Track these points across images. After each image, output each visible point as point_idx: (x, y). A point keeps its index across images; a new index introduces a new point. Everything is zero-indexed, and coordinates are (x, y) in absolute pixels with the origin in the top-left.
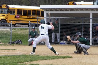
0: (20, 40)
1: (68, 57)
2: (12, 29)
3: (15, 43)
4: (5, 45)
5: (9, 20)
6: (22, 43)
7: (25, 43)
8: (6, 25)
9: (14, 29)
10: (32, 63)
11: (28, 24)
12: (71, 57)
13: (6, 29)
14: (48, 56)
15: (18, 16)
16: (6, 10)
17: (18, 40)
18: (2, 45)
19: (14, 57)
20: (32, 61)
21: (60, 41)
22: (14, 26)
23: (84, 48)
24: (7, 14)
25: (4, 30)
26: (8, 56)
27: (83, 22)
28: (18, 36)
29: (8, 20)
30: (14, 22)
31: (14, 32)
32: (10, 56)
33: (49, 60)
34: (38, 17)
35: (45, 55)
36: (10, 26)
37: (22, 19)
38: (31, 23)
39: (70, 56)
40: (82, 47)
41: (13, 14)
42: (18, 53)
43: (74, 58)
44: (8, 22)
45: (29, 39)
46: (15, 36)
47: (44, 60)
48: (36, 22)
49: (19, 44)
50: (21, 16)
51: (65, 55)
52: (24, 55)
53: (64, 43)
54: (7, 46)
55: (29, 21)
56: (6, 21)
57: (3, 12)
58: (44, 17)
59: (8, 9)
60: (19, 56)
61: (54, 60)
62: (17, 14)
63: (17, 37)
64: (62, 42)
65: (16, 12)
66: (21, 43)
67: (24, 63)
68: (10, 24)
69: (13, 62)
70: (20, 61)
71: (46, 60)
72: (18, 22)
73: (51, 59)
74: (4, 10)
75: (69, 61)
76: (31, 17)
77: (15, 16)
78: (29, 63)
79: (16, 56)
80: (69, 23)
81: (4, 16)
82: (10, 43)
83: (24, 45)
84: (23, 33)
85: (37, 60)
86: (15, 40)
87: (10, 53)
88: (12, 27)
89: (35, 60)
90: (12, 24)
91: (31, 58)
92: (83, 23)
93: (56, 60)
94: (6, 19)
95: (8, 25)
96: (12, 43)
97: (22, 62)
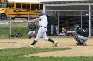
0: (20, 34)
1: (68, 49)
2: (12, 23)
3: (15, 36)
4: (5, 38)
5: (9, 14)
6: (22, 36)
7: (25, 36)
8: (6, 19)
9: (13, 22)
10: (32, 55)
11: (27, 18)
12: (71, 49)
13: (6, 23)
14: (47, 48)
15: (17, 10)
16: (5, 5)
17: (18, 33)
18: (2, 38)
19: (14, 50)
20: (32, 53)
21: (59, 34)
22: (14, 20)
23: (81, 39)
24: (7, 8)
25: (4, 23)
26: (9, 50)
27: (82, 14)
28: (17, 29)
29: (7, 14)
30: (13, 16)
31: (14, 25)
32: (11, 49)
33: (49, 52)
34: (37, 10)
35: (45, 47)
36: (10, 20)
37: (21, 13)
38: (31, 16)
39: (70, 47)
40: (79, 38)
41: (12, 8)
42: (19, 46)
43: (74, 49)
44: (8, 16)
45: (29, 32)
46: (14, 29)
47: (44, 53)
48: (36, 15)
49: (19, 37)
50: (20, 10)
51: (64, 47)
52: (24, 48)
53: (63, 36)
54: (7, 40)
55: (28, 15)
56: (6, 16)
57: (3, 6)
58: (43, 10)
59: (8, 3)
60: (20, 49)
61: (54, 52)
62: (17, 8)
63: (17, 31)
64: (61, 34)
65: (15, 6)
66: (20, 36)
67: (25, 56)
68: (10, 18)
69: (13, 55)
70: (20, 53)
71: (46, 52)
72: (17, 16)
73: (51, 51)
74: (4, 5)
75: (68, 53)
76: (31, 11)
77: (15, 10)
78: (29, 56)
79: (16, 48)
80: (68, 16)
81: (3, 10)
82: (10, 36)
83: (24, 38)
84: (22, 27)
85: (37, 53)
86: (14, 33)
87: (10, 46)
88: (12, 21)
89: (35, 53)
90: (12, 18)
91: (31, 50)
92: (81, 16)
93: (56, 52)
94: (6, 13)
95: (8, 19)
96: (12, 36)
97: (23, 55)
